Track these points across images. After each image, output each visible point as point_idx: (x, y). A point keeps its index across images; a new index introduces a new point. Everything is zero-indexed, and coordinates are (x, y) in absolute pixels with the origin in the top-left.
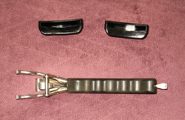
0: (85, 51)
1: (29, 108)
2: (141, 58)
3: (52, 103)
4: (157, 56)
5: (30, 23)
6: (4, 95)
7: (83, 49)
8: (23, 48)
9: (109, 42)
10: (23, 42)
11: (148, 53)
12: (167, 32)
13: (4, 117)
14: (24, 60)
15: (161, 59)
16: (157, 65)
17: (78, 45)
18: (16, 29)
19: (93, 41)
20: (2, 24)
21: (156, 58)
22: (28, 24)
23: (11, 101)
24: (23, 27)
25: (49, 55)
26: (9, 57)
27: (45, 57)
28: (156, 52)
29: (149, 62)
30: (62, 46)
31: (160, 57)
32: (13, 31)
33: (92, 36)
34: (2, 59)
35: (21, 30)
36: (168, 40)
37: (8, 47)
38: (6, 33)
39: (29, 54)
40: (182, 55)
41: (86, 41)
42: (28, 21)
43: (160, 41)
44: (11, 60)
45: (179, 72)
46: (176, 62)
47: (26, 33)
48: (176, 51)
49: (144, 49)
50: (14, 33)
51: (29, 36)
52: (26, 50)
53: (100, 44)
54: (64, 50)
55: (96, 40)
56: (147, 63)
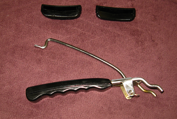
0: (83, 30)
1: (29, 80)
2: (134, 38)
3: (50, 76)
4: (149, 37)
5: (35, 4)
6: (6, 66)
7: (81, 28)
8: (28, 25)
9: (106, 23)
10: (28, 20)
11: (141, 34)
12: (158, 17)
13: (6, 87)
14: (28, 36)
15: (153, 41)
16: (148, 46)
17: (77, 25)
18: (23, 9)
19: (90, 22)
20: (11, 4)
21: (148, 39)
22: (33, 5)
23: (13, 72)
24: (29, 8)
25: (51, 33)
26: (14, 33)
27: (46, 34)
28: (148, 34)
29: (142, 42)
30: (63, 26)
31: (151, 38)
32: (20, 11)
33: (90, 18)
34: (8, 34)
35: (26, 10)
36: (159, 24)
37: (14, 24)
38: (13, 12)
39: (32, 31)
40: (171, 38)
41: (84, 21)
42: (34, 3)
43: (151, 24)
44: (16, 35)
45: (168, 53)
46: (166, 44)
47: (31, 13)
48: (166, 34)
49: (138, 31)
50: (20, 13)
51: (34, 15)
52: (30, 27)
53: (97, 24)
54: (65, 29)
55: (93, 21)
56: (140, 43)
